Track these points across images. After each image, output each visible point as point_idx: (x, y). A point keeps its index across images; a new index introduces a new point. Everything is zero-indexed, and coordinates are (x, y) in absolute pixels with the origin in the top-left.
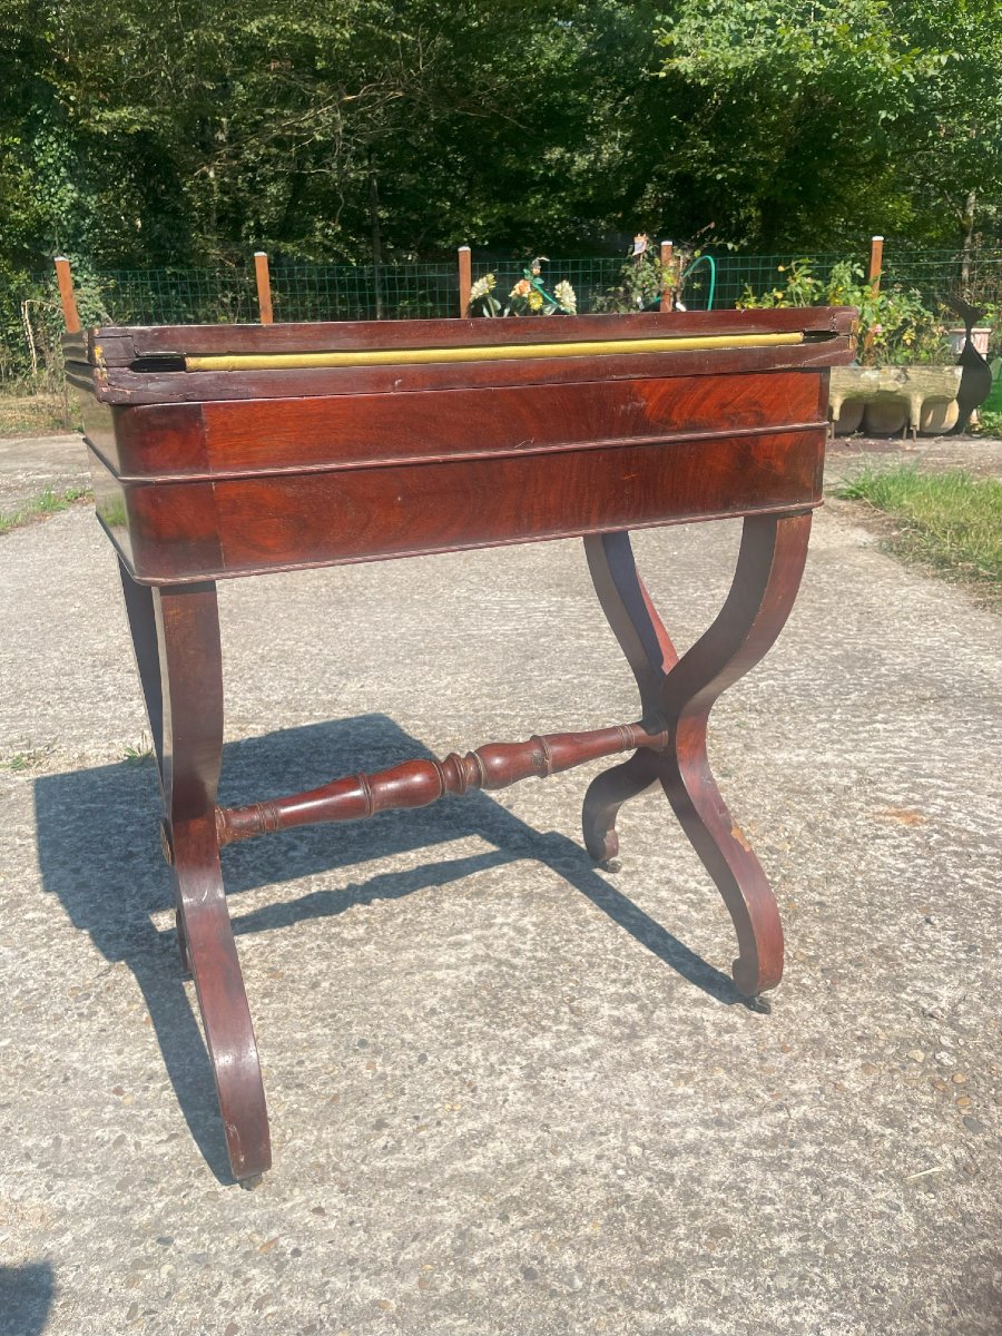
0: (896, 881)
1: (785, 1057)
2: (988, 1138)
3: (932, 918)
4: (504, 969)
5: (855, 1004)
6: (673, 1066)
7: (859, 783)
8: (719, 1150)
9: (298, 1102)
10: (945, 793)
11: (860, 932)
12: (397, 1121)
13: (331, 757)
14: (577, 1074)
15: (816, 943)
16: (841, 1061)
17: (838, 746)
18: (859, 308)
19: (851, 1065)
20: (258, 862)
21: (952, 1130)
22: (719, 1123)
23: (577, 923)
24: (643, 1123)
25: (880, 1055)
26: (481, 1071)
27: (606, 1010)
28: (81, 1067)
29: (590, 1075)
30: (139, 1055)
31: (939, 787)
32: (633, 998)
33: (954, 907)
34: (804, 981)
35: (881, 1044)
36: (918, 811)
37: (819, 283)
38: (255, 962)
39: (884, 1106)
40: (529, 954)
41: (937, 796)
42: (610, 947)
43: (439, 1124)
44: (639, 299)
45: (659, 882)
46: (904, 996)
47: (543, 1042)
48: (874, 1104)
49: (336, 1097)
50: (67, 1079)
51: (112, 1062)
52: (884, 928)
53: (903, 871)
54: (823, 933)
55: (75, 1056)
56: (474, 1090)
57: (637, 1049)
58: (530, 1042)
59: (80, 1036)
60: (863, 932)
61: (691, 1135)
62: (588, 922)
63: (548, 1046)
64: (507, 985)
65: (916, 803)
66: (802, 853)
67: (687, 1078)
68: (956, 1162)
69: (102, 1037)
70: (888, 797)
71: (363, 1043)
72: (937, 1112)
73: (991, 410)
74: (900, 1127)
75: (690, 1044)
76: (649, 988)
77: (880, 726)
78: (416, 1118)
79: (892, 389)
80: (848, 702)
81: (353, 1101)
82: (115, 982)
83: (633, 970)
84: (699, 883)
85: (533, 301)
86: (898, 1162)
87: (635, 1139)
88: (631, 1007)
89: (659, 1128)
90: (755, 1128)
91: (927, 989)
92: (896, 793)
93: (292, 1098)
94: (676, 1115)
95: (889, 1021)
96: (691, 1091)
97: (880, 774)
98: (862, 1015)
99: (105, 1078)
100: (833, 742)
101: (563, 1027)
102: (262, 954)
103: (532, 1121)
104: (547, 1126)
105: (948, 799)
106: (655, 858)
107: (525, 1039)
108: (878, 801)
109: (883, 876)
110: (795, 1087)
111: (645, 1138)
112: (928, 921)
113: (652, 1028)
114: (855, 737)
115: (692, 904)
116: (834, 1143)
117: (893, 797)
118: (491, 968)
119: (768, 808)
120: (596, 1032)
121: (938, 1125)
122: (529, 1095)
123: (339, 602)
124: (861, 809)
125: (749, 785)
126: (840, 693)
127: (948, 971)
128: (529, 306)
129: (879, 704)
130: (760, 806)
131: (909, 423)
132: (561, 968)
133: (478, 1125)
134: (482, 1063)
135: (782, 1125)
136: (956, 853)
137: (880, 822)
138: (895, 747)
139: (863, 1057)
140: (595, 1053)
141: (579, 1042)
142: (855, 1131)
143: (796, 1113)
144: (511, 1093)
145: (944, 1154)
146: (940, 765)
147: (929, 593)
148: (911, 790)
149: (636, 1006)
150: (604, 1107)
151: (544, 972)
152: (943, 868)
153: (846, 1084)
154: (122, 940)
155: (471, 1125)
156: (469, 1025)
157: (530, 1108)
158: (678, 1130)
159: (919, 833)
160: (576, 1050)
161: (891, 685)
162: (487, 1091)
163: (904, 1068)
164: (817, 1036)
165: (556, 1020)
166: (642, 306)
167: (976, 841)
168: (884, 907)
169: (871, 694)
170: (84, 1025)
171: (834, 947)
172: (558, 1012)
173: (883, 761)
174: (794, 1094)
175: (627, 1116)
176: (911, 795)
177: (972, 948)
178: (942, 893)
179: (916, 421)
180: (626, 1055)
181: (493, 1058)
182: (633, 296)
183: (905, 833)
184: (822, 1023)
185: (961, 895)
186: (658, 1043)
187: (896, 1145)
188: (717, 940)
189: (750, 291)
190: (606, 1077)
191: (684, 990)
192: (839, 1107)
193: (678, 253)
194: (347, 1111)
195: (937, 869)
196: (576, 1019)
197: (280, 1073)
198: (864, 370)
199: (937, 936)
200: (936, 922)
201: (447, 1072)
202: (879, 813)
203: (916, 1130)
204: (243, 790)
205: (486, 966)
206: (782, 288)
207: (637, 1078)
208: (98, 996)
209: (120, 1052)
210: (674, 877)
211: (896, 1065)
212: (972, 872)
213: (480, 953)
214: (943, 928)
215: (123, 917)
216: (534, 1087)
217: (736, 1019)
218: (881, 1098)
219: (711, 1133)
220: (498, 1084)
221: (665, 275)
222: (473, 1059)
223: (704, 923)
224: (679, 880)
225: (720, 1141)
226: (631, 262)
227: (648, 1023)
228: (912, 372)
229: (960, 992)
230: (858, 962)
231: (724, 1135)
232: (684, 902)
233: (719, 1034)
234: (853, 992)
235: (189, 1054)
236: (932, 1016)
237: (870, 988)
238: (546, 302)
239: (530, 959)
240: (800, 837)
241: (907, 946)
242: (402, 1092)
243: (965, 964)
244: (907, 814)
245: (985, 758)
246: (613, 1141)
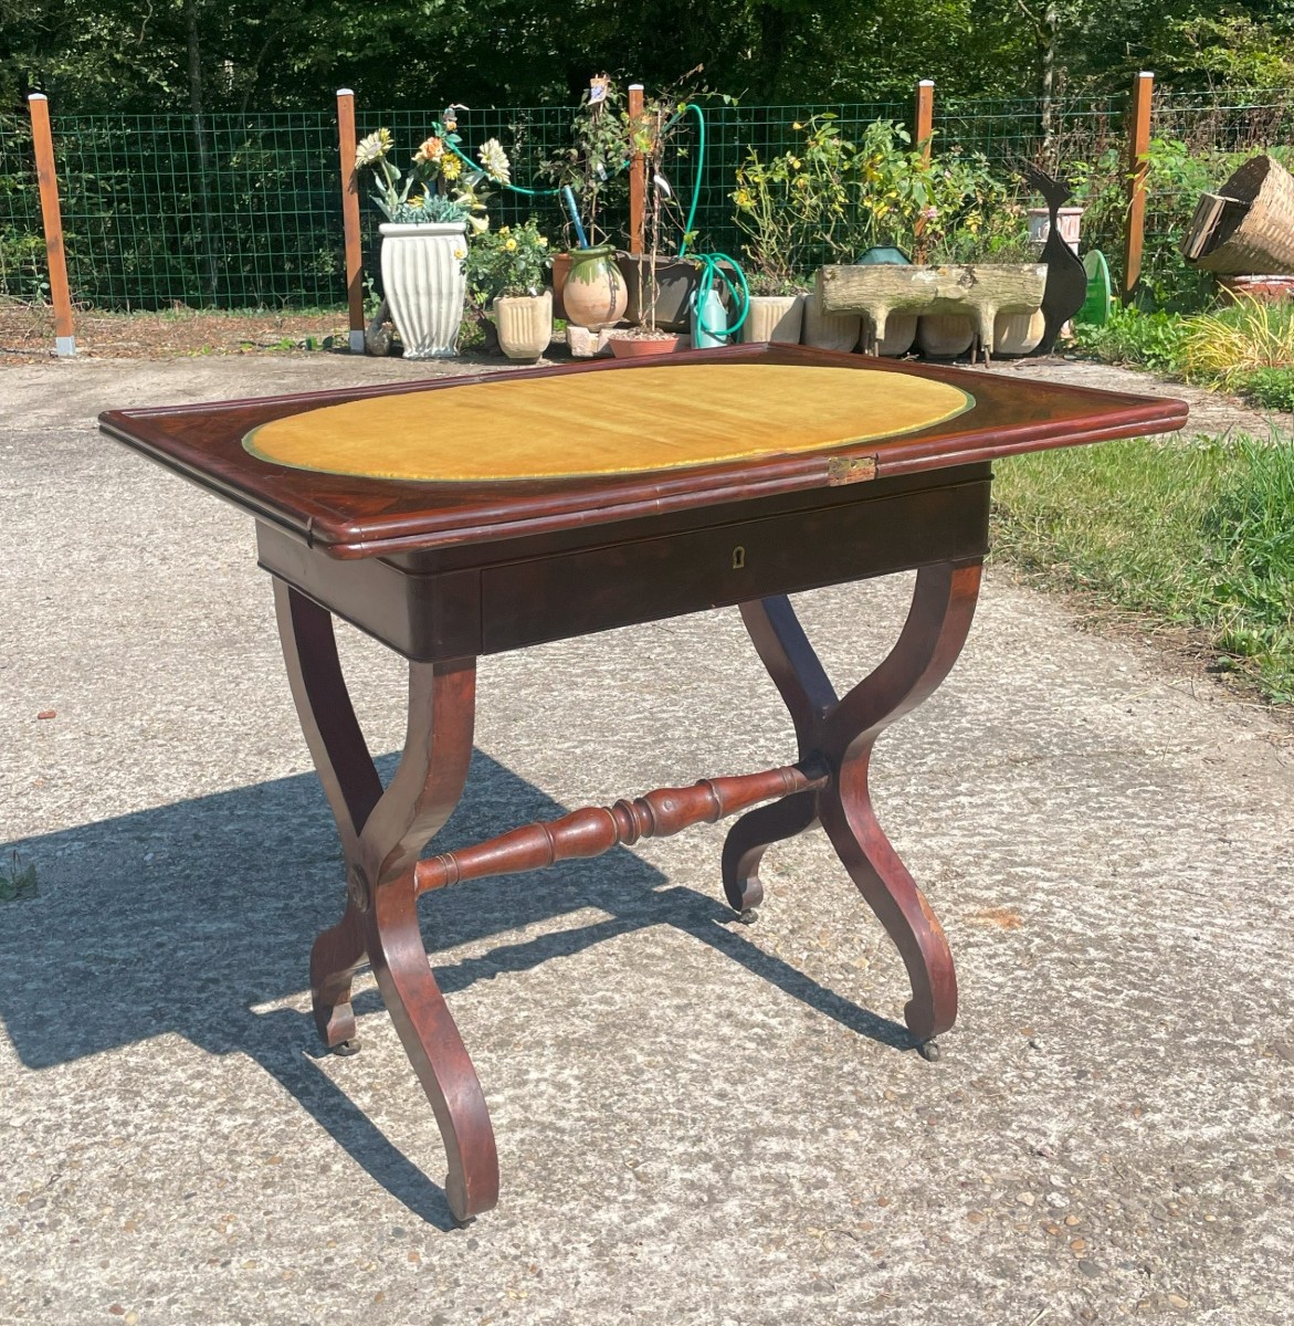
0: (994, 998)
1: (884, 1211)
2: (1106, 1282)
3: (1037, 1041)
4: (551, 1134)
5: (956, 1147)
6: (761, 1230)
7: (944, 876)
8: (821, 1317)
9: (336, 1304)
10: (1046, 885)
11: (956, 1062)
12: (457, 1315)
13: (274, 873)
14: (654, 1248)
15: (908, 1078)
16: (944, 1210)
17: (915, 829)
18: (905, 184)
19: (955, 1215)
20: (214, 1020)
21: (1068, 1276)
22: (818, 1288)
23: (628, 1072)
24: (735, 1294)
25: (986, 1202)
26: (543, 1253)
27: (676, 1173)
28: (63, 1287)
29: (670, 1248)
30: (128, 1267)
31: (1038, 877)
32: (707, 1157)
33: (1060, 1026)
34: (897, 1124)
35: (987, 1189)
36: (1015, 910)
37: (850, 146)
38: (243, 1146)
39: (994, 1255)
40: (576, 1115)
41: (1036, 889)
42: (671, 1099)
43: (506, 1314)
44: (600, 167)
45: (719, 1016)
46: (1009, 1133)
47: (611, 1216)
48: (984, 1254)
49: (379, 1296)
50: (48, 1302)
51: (99, 1277)
52: (984, 1055)
53: (1001, 986)
54: (915, 1066)
55: (50, 1274)
56: (539, 1275)
57: (718, 1214)
58: (595, 1216)
59: (48, 1250)
60: (960, 1062)
61: (789, 1303)
62: (640, 1071)
63: (616, 1219)
64: (556, 1153)
65: (1012, 899)
66: (884, 970)
67: (778, 1242)
68: (1073, 1308)
69: (75, 1250)
70: (979, 894)
71: (398, 1232)
72: (1050, 1257)
73: (1087, 321)
74: (1013, 1277)
75: (776, 1205)
76: (722, 1145)
77: (964, 800)
78: (479, 1310)
79: (956, 296)
80: (924, 769)
81: (401, 1298)
82: (73, 1183)
83: (702, 1124)
84: (766, 1014)
85: (447, 167)
86: (1013, 1314)
87: (728, 1313)
88: (705, 1168)
89: (752, 1298)
90: (858, 1290)
91: (1035, 1124)
92: (988, 888)
93: (329, 1300)
94: (769, 1283)
95: (995, 1163)
96: (784, 1256)
97: (968, 864)
98: (964, 1158)
99: (95, 1295)
100: (909, 824)
101: (630, 1197)
102: (250, 1135)
103: (611, 1303)
104: (629, 1306)
105: (1048, 893)
106: (710, 987)
107: (588, 1213)
108: (968, 899)
109: (979, 994)
110: (897, 1243)
111: (739, 1311)
112: (1032, 1045)
113: (733, 1190)
114: (936, 815)
115: (761, 1041)
116: (944, 1299)
117: (986, 894)
118: (534, 1133)
119: (838, 914)
120: (667, 1199)
121: (1051, 1272)
122: (604, 1274)
123: (231, 642)
124: (949, 911)
125: (813, 884)
126: (914, 756)
127: (1057, 1101)
128: (441, 173)
129: (961, 769)
130: (828, 912)
131: (978, 343)
132: (617, 1128)
133: (550, 1312)
134: (544, 1244)
135: (887, 1285)
136: (1060, 961)
137: (972, 926)
138: (984, 826)
139: (968, 1204)
140: (670, 1223)
141: (651, 1212)
142: (965, 1284)
143: (899, 1272)
144: (582, 1275)
145: (1060, 1302)
146: (1039, 848)
147: (1016, 609)
148: (1006, 883)
149: (710, 1166)
150: (689, 1281)
151: (598, 1135)
152: (1047, 981)
153: (952, 1235)
154: (66, 1131)
155: (543, 1312)
156: (520, 1201)
157: (606, 1289)
158: (775, 1299)
159: (1017, 937)
160: (649, 1221)
161: (974, 742)
162: (554, 1274)
163: (1013, 1213)
164: (916, 1185)
165: (621, 1189)
166: (604, 177)
167: (1083, 944)
168: (982, 1031)
169: (952, 756)
170: (50, 1238)
171: (929, 1083)
172: (621, 1179)
173: (971, 846)
174: (897, 1251)
175: (717, 1289)
176: (1006, 889)
177: (1082, 1074)
178: (1046, 1009)
179: (989, 339)
180: (706, 1222)
181: (555, 1238)
182: (592, 162)
183: (1002, 940)
184: (920, 1171)
185: (1068, 1011)
186: (741, 1207)
187: (1009, 1297)
188: (795, 1082)
189: (754, 157)
190: (687, 1248)
191: (763, 1144)
192: (946, 1261)
193: (655, 107)
194: (397, 1310)
195: (1040, 981)
196: (644, 1186)
197: (307, 1274)
198: (915, 270)
199: (1044, 1061)
200: (1042, 1045)
201: (504, 1257)
202: (970, 915)
203: (1029, 1279)
204: (167, 924)
205: (527, 1131)
206: (800, 152)
207: (721, 1247)
208: (56, 1200)
209: (105, 1265)
210: (736, 1009)
211: (1004, 1211)
212: (1080, 983)
213: (517, 1116)
214: (1049, 1052)
215: (58, 1102)
216: (606, 1266)
217: (826, 1173)
218: (991, 1248)
219: (810, 1299)
220: (566, 1265)
221: (637, 136)
222: (532, 1240)
223: (778, 1063)
224: (742, 1012)
225: (820, 1306)
226: (586, 114)
227: (726, 1184)
228: (980, 272)
229: (1071, 1124)
230: (955, 1098)
231: (825, 1300)
232: (751, 1039)
233: (808, 1191)
234: (952, 1134)
235: (191, 1260)
236: (1040, 1154)
237: (972, 1127)
238: (467, 170)
239: (578, 1120)
240: (880, 950)
241: (1010, 1075)
242: (457, 1283)
243: (1075, 1093)
244: (1002, 914)
245: (1091, 838)
246: (704, 1316)
